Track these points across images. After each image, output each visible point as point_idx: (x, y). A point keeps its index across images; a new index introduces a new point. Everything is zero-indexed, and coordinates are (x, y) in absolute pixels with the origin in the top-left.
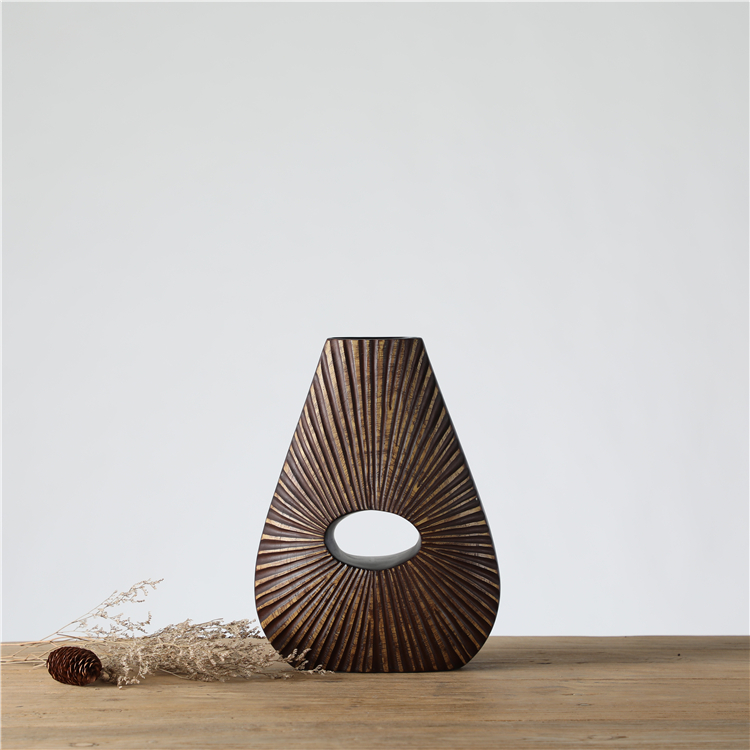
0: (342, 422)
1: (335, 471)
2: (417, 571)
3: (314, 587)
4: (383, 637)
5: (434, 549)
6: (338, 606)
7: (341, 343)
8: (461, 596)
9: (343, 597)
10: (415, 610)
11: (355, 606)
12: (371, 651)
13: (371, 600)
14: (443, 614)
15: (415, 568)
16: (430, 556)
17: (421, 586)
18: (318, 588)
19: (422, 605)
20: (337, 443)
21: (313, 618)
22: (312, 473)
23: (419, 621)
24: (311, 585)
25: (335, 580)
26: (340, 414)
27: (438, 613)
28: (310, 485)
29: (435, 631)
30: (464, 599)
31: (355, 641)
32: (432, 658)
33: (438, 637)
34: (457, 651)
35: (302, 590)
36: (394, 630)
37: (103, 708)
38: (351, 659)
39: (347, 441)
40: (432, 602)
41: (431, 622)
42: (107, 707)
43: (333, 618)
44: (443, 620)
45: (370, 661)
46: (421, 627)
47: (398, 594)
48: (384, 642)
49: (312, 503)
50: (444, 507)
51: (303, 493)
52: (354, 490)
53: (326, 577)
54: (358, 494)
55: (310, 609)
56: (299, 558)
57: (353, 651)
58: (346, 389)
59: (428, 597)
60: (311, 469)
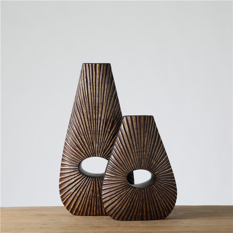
0: (131, 142)
1: (129, 157)
2: (155, 188)
3: (123, 194)
4: (144, 209)
5: (160, 181)
6: (131, 200)
7: (129, 117)
8: (168, 195)
9: (132, 197)
10: (154, 200)
11: (136, 200)
12: (140, 214)
13: (141, 198)
14: (162, 201)
15: (155, 187)
16: (159, 183)
17: (156, 193)
18: (124, 194)
19: (157, 199)
20: (129, 149)
21: (122, 204)
22: (122, 158)
23: (155, 204)
24: (122, 193)
25: (130, 192)
26: (130, 140)
27: (161, 201)
28: (121, 162)
29: (160, 207)
30: (169, 196)
31: (136, 211)
32: (159, 215)
33: (161, 209)
34: (166, 213)
35: (119, 195)
36: (148, 207)
37: (41, 227)
38: (134, 216)
39: (133, 148)
40: (159, 198)
41: (159, 204)
42: (42, 227)
43: (129, 204)
44: (162, 203)
45: (140, 217)
46: (156, 206)
47: (150, 195)
48: (145, 211)
49: (122, 168)
50: (162, 168)
51: (119, 164)
52: (135, 163)
53: (127, 191)
54: (137, 164)
55: (121, 201)
56: (118, 185)
57: (135, 214)
58: (132, 132)
59: (158, 196)
60: (121, 157)
